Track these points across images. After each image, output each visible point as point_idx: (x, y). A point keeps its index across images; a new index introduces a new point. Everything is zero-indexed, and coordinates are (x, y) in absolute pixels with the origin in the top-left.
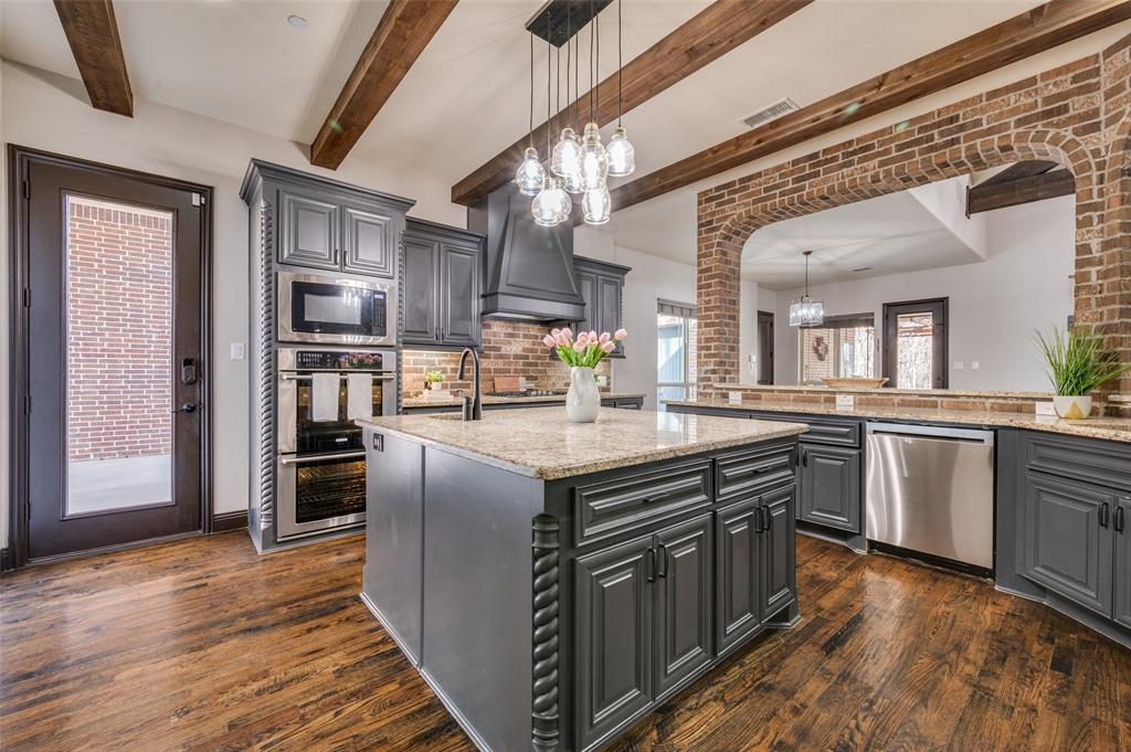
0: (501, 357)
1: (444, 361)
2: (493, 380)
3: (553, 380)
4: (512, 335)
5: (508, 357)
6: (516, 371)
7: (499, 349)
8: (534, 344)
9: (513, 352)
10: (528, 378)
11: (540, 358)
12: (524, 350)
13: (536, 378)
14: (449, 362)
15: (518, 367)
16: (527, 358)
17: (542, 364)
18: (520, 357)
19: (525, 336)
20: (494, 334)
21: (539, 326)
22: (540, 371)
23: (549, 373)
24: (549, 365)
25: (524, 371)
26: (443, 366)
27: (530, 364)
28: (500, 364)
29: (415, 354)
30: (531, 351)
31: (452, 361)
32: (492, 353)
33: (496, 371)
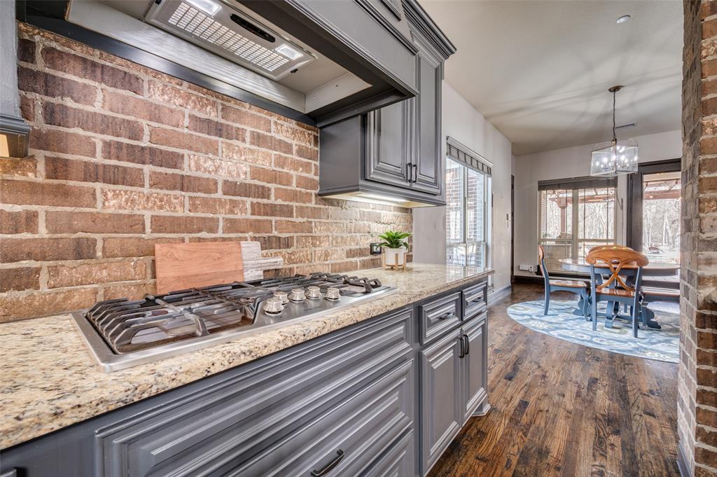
0: (184, 184)
3: (325, 245)
4: (219, 130)
6: (232, 226)
7: (173, 160)
8: (281, 162)
9: (222, 176)
10: (267, 244)
11: (294, 196)
12: (256, 173)
13: (287, 243)
15: (239, 216)
16: (264, 193)
17: (301, 211)
18: (245, 190)
19: (258, 139)
20: (155, 113)
21: (293, 124)
22: (296, 227)
23: (316, 232)
24: (315, 213)
25: (256, 226)
27: (272, 210)
28: (180, 205)
30: (275, 177)
32: (147, 169)
33: (160, 224)
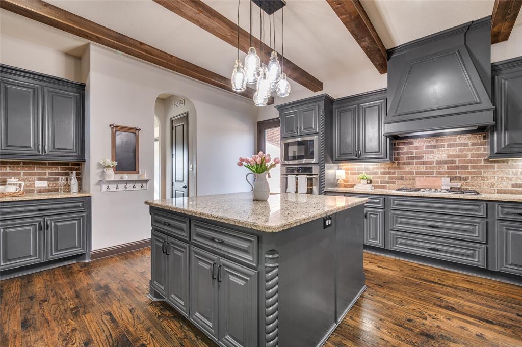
0: (423, 163)
1: (376, 168)
2: (415, 180)
3: (492, 181)
4: (435, 147)
5: (432, 163)
6: (439, 173)
7: (421, 158)
8: (462, 151)
9: (436, 159)
10: (453, 179)
11: (470, 162)
12: (449, 156)
13: (465, 179)
14: (379, 168)
15: (442, 170)
16: (453, 162)
17: (474, 167)
18: (445, 162)
19: (451, 145)
20: (417, 148)
21: (469, 135)
22: (471, 173)
25: (449, 173)
26: (375, 171)
27: (457, 168)
28: (423, 168)
29: (358, 165)
30: (458, 156)
31: (382, 168)
32: (415, 161)
33: (417, 173)
